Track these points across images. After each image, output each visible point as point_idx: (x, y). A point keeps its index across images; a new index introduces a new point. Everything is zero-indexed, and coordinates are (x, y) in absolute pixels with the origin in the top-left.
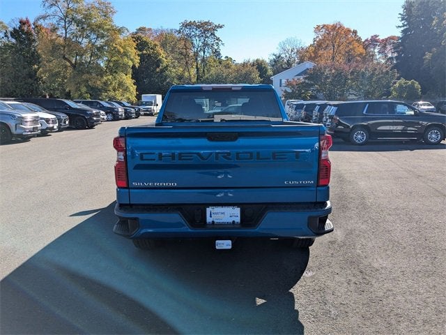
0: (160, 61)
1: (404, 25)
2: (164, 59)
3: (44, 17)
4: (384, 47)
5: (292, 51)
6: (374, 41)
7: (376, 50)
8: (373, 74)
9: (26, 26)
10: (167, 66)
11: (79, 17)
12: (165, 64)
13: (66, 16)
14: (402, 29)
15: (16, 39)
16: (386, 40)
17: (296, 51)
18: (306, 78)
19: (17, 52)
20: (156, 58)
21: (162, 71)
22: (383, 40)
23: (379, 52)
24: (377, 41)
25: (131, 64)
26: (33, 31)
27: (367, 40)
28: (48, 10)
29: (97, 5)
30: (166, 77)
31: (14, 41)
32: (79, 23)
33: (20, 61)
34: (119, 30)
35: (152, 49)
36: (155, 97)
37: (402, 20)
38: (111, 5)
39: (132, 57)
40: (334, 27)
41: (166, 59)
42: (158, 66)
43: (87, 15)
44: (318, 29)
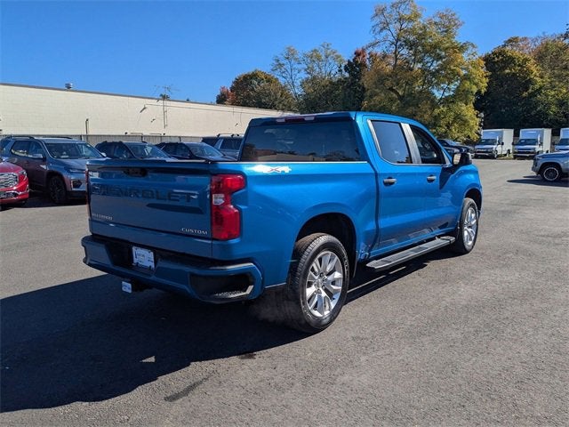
0: (530, 81)
2: (537, 79)
3: (373, 45)
9: (361, 57)
10: (541, 88)
11: (412, 38)
12: (537, 86)
13: (398, 40)
15: (349, 72)
19: (348, 87)
20: (525, 78)
21: (533, 95)
25: (475, 89)
26: (367, 63)
28: (378, 37)
29: (437, 20)
30: (537, 104)
31: (347, 75)
32: (411, 45)
33: (349, 96)
34: (462, 46)
35: (519, 66)
36: (502, 132)
38: (456, 16)
39: (476, 81)
41: (542, 77)
42: (527, 89)
43: (420, 34)
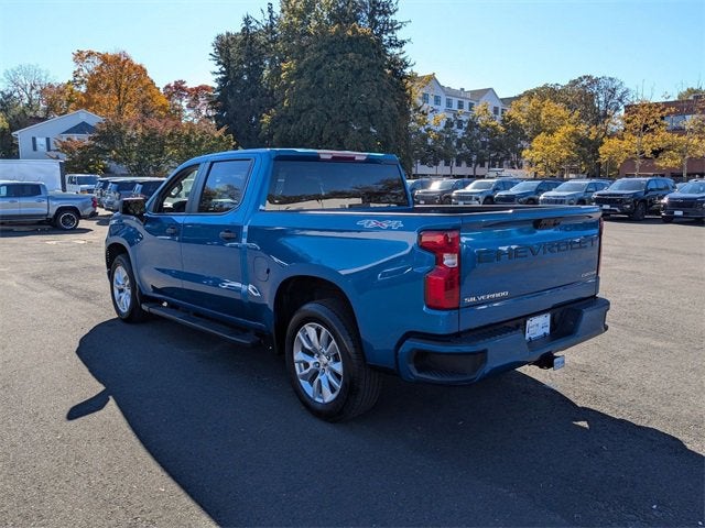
1: (222, 72)
4: (196, 99)
5: (32, 88)
6: (178, 89)
7: (184, 104)
8: (202, 140)
14: (220, 76)
16: (197, 89)
17: (39, 88)
18: (94, 139)
22: (192, 89)
23: (189, 106)
24: (184, 90)
27: (168, 87)
37: (219, 63)
40: (116, 59)
44: (80, 57)
